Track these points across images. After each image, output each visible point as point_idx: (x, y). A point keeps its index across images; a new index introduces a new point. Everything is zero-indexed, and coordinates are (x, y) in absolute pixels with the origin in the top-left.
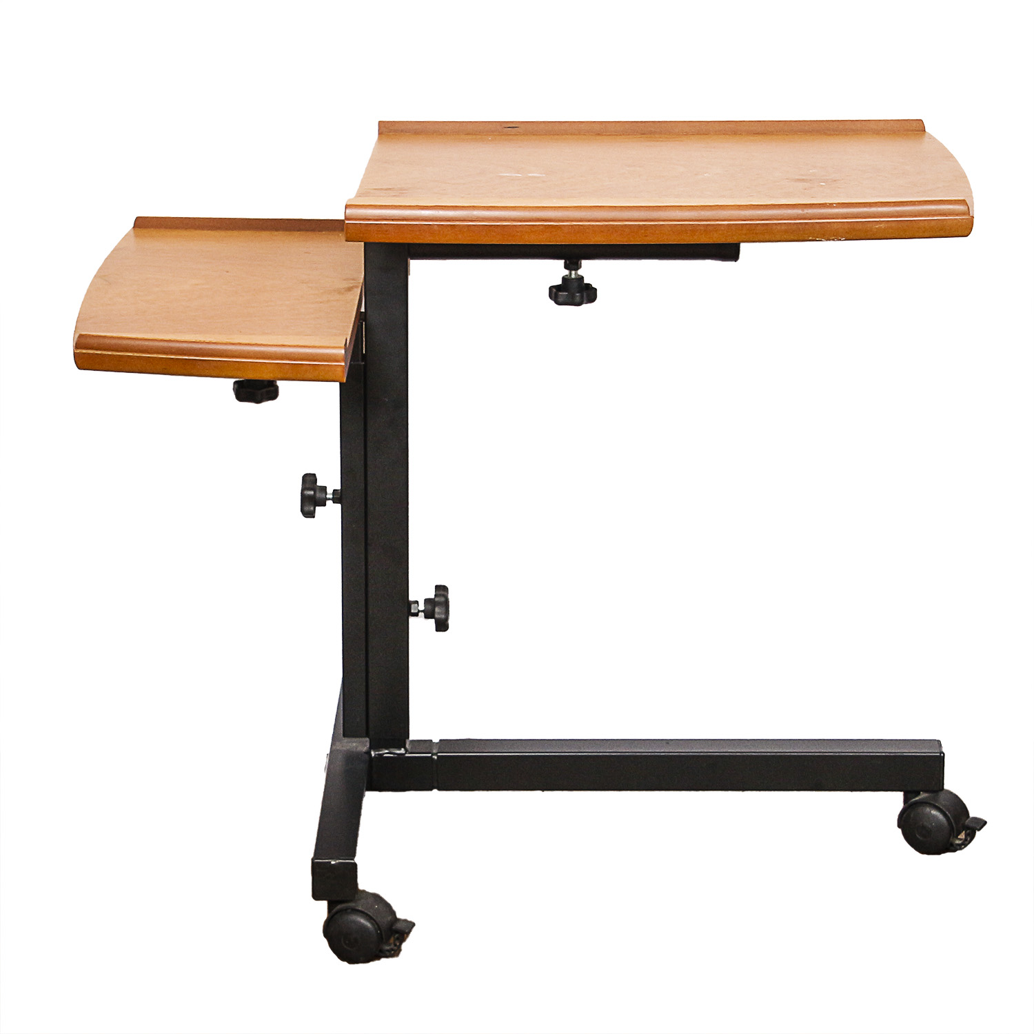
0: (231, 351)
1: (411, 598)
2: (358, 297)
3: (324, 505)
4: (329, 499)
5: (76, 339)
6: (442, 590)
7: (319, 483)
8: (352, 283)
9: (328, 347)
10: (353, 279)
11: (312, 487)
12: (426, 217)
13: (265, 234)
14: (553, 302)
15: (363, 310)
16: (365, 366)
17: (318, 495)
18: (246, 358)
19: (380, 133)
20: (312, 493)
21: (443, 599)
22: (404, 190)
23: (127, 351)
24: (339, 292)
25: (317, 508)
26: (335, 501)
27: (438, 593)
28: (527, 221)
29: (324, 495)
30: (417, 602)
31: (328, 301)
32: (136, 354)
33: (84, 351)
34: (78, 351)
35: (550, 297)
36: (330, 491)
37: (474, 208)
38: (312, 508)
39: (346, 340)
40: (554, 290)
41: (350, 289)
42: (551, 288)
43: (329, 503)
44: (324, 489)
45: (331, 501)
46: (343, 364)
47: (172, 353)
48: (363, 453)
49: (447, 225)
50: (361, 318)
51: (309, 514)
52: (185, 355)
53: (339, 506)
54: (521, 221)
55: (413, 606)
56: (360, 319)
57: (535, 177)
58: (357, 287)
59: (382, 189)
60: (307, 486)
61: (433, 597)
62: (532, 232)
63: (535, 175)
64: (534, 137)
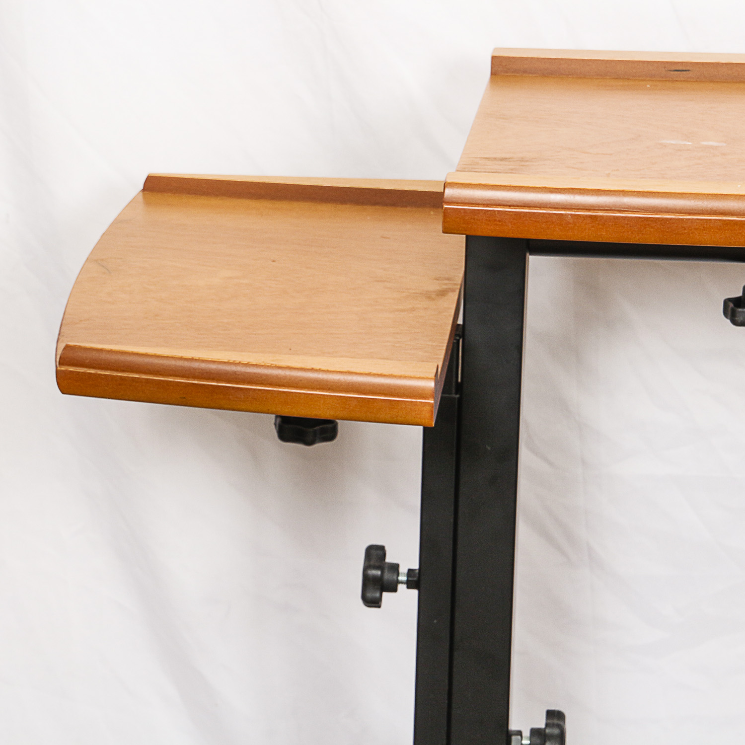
0: (277, 377)
1: (513, 726)
2: (454, 306)
3: (395, 590)
4: (402, 583)
5: (60, 352)
6: (555, 717)
7: (389, 559)
8: (446, 284)
9: (411, 378)
10: (448, 279)
11: (377, 564)
12: (557, 203)
13: (326, 209)
14: (728, 321)
15: (460, 321)
16: (460, 399)
17: (388, 576)
18: (297, 387)
19: (494, 73)
20: (379, 573)
21: (556, 731)
22: (527, 161)
23: (132, 371)
24: (428, 296)
25: (384, 594)
26: (410, 585)
27: (550, 721)
28: (699, 214)
29: (395, 577)
30: (519, 733)
31: (413, 309)
32: (144, 377)
33: (71, 369)
34: (63, 368)
35: (725, 313)
36: (403, 570)
37: (624, 193)
38: (378, 595)
39: (438, 366)
40: (731, 305)
41: (442, 293)
42: (726, 302)
43: (402, 588)
44: (395, 568)
45: (405, 586)
46: (433, 402)
47: (194, 378)
48: (452, 520)
49: (587, 216)
50: (458, 332)
51: (373, 602)
52: (213, 380)
53: (415, 592)
54: (690, 214)
55: (514, 738)
56: (456, 335)
57: (712, 147)
58: (453, 291)
59: (495, 159)
60: (372, 563)
61: (543, 726)
62: (704, 229)
63: (711, 143)
64: (712, 85)
